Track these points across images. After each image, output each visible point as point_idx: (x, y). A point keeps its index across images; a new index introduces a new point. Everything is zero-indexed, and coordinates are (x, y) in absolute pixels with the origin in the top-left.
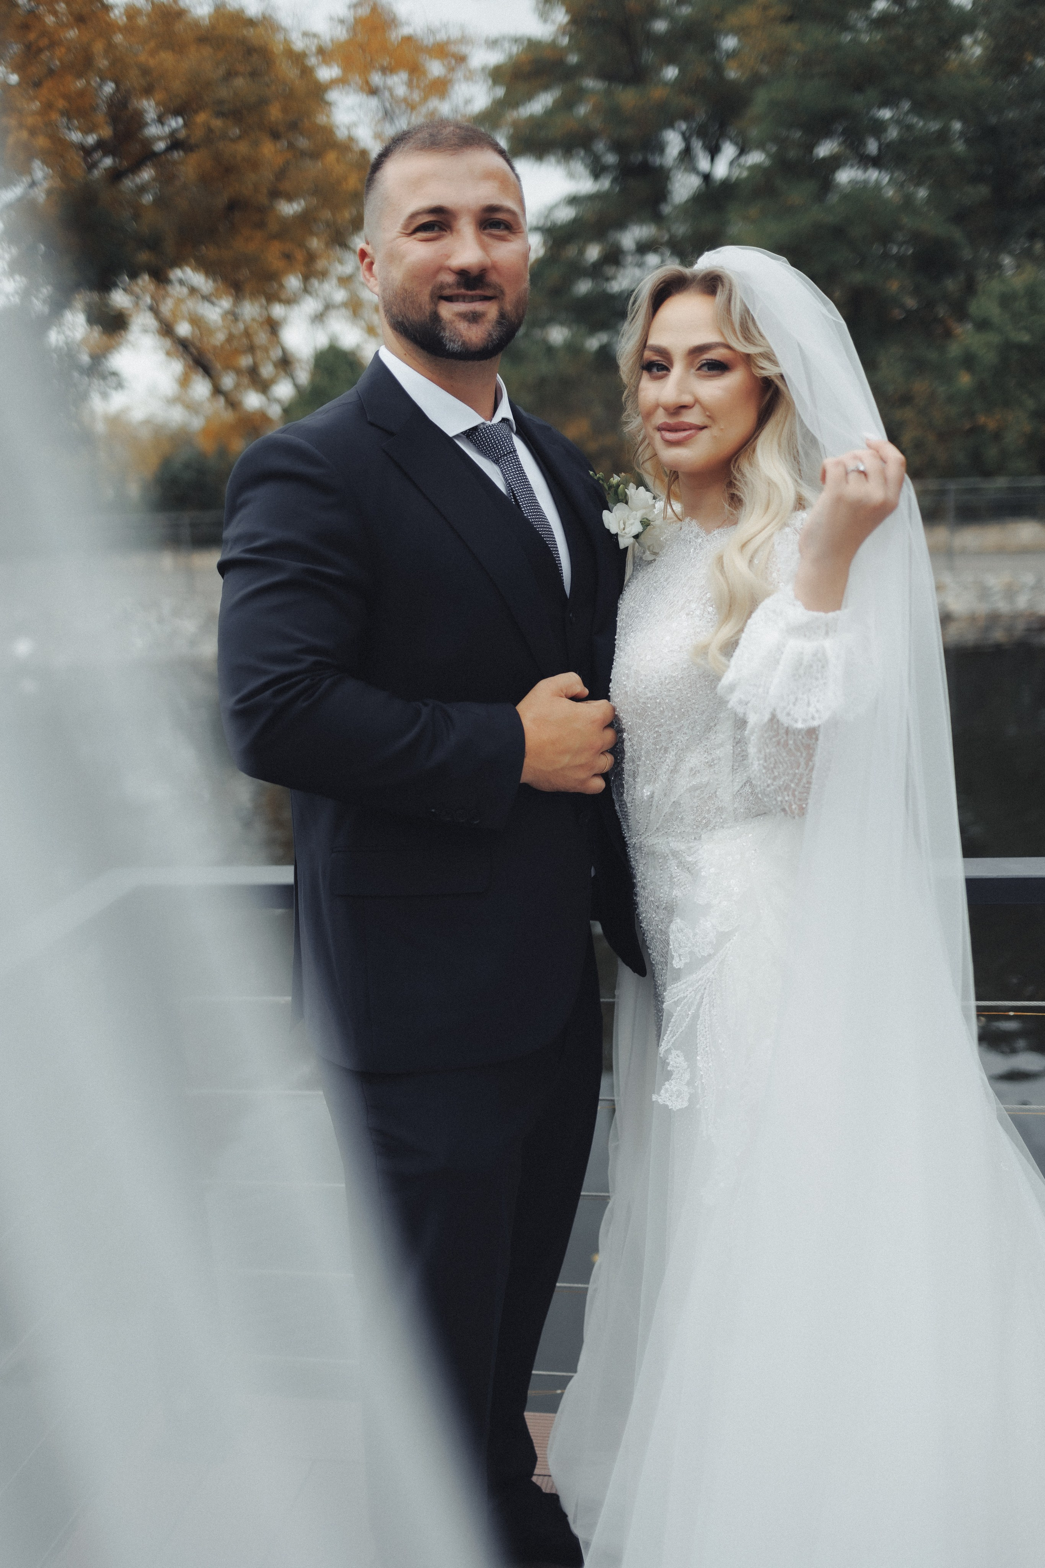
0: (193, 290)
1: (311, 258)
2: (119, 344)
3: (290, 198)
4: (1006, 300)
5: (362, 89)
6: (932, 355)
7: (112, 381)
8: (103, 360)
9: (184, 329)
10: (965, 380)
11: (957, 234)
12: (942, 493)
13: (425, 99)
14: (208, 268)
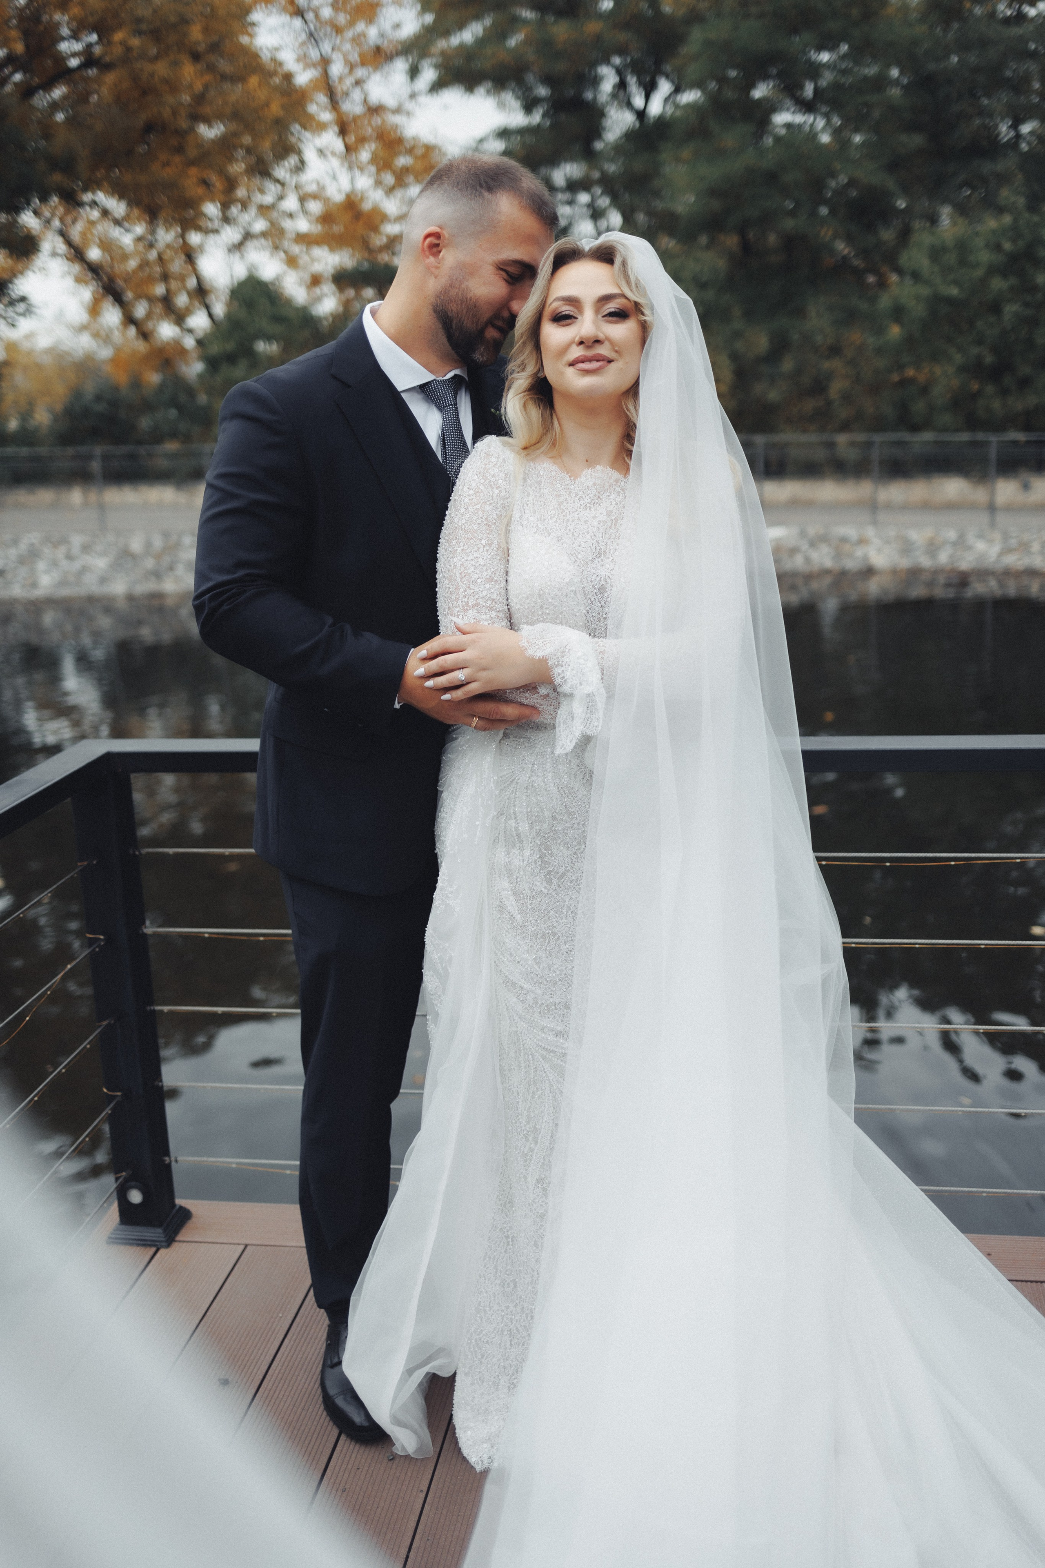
0: (105, 213)
1: (231, 185)
2: (27, 268)
3: (208, 121)
4: (936, 253)
5: (284, 10)
6: (864, 306)
7: (21, 307)
8: (10, 285)
9: (94, 254)
10: (895, 331)
11: (891, 184)
12: (869, 445)
13: (352, 23)
14: (120, 191)
